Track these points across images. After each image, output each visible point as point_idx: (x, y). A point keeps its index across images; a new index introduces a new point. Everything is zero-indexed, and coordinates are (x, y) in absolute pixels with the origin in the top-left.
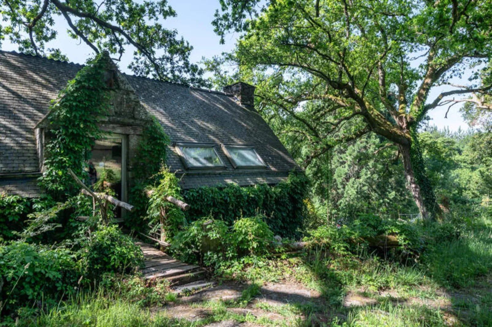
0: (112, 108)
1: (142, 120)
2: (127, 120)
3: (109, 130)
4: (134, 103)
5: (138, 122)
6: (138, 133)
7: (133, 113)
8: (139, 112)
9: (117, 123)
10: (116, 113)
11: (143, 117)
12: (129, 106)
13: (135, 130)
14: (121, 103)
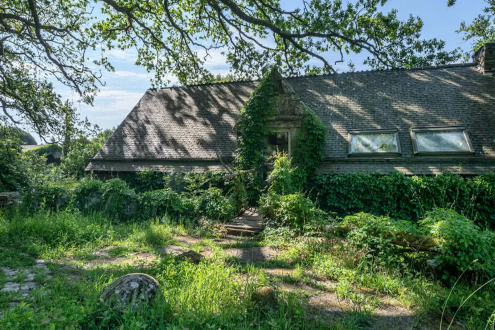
0: (277, 109)
1: (300, 115)
2: (289, 117)
3: (275, 126)
4: (294, 102)
5: (297, 117)
6: (298, 126)
7: (293, 110)
8: (299, 108)
9: (282, 120)
10: (281, 112)
11: (302, 113)
12: (291, 106)
13: (295, 124)
14: (284, 104)
